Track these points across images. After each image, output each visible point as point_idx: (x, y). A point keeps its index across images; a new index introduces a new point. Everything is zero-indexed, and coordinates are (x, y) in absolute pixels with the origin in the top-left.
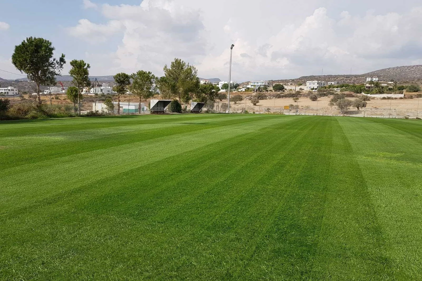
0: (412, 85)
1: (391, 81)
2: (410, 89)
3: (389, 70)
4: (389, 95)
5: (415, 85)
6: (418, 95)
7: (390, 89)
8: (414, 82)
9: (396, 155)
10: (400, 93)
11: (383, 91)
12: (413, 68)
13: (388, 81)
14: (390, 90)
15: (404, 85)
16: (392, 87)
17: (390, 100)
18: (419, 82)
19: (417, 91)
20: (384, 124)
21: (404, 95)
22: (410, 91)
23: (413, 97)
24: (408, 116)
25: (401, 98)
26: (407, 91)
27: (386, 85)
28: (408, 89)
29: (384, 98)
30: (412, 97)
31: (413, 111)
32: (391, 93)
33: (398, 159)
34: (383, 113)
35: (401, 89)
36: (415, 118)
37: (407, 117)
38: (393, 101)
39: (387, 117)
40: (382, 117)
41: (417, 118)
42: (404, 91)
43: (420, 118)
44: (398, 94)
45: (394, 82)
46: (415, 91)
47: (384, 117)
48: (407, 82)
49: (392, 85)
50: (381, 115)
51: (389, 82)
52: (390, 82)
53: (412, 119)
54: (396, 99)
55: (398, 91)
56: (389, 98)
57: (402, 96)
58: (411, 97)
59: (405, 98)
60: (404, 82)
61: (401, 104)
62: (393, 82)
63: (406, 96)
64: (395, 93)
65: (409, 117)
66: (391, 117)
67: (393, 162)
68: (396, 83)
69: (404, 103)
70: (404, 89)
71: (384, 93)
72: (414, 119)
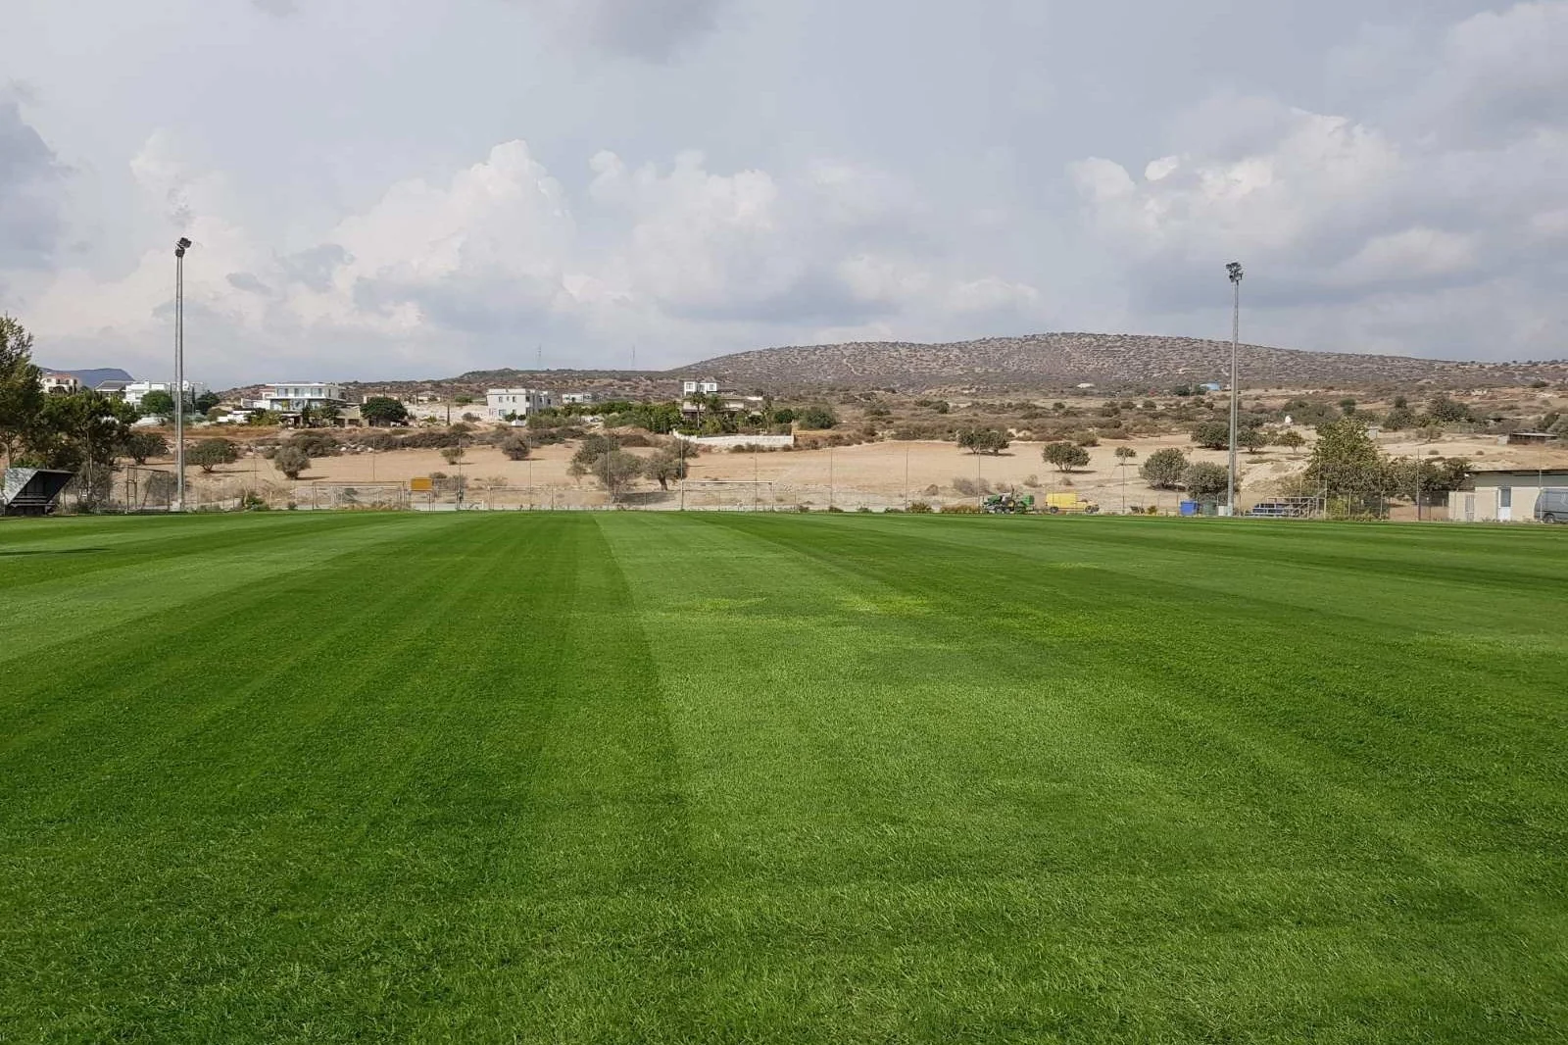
0: (815, 405)
1: (758, 393)
2: (810, 419)
3: (747, 359)
4: (753, 440)
5: (824, 408)
6: (831, 437)
7: (754, 420)
8: (819, 397)
9: (743, 603)
10: (782, 433)
11: (734, 427)
12: (815, 354)
13: (748, 395)
14: (755, 424)
15: (793, 409)
16: (758, 413)
17: (754, 455)
18: (834, 398)
19: (829, 427)
20: (732, 528)
21: (795, 440)
22: (811, 427)
23: (819, 445)
24: (809, 503)
25: (787, 449)
26: (802, 427)
27: (741, 406)
28: (803, 419)
29: (739, 449)
30: (817, 444)
31: (821, 487)
32: (758, 433)
33: (748, 612)
34: (739, 498)
35: (783, 421)
36: (827, 508)
37: (805, 506)
38: (759, 457)
39: (750, 508)
40: (735, 508)
41: (832, 509)
42: (794, 424)
43: (839, 507)
44: (778, 437)
45: (764, 398)
46: (823, 427)
47: (741, 509)
48: (798, 399)
49: (759, 406)
50: (733, 501)
51: (750, 398)
52: (754, 399)
53: (819, 511)
54: (772, 450)
55: (776, 427)
56: (752, 449)
57: (789, 440)
58: (814, 445)
59: (797, 447)
60: (793, 398)
61: (786, 468)
62: (760, 399)
63: (800, 443)
64: (770, 433)
65: (811, 508)
66: (760, 508)
67: (739, 620)
68: (769, 400)
69: (794, 464)
70: (793, 418)
71: (737, 432)
72: (823, 511)
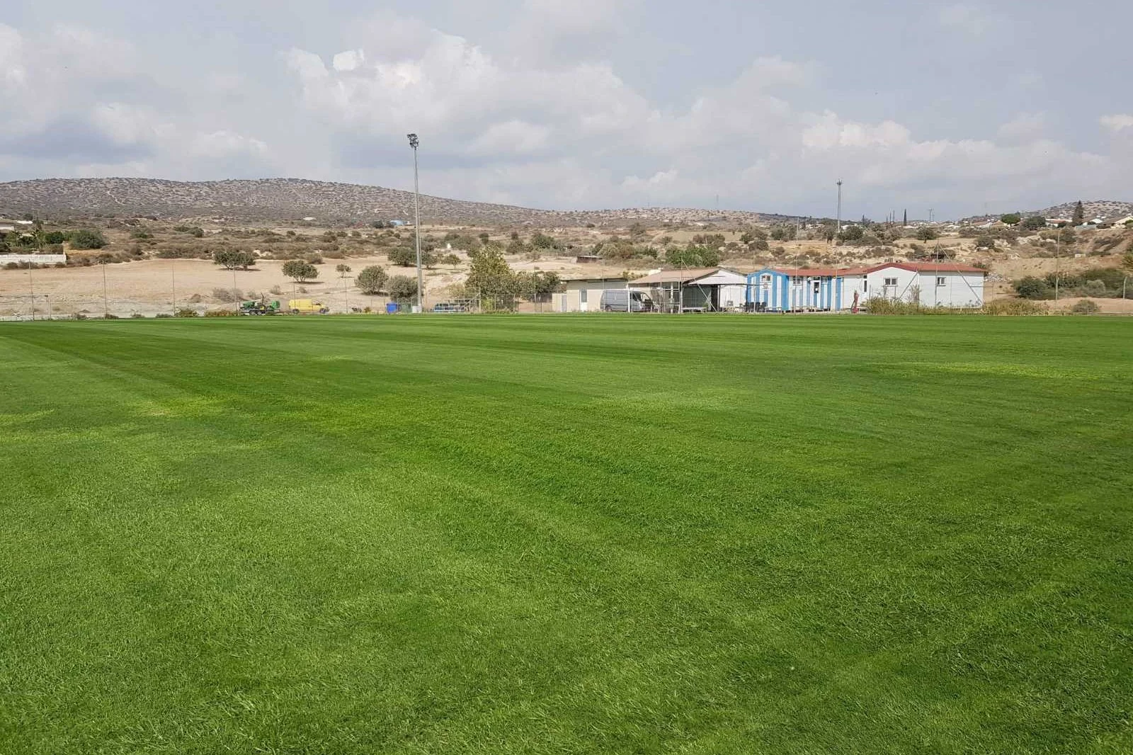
0: (83, 229)
1: (28, 217)
2: (79, 241)
3: (15, 188)
4: (26, 258)
5: (92, 231)
6: (101, 256)
7: (25, 241)
8: (87, 222)
9: (30, 417)
10: (54, 252)
11: (6, 247)
12: (80, 186)
13: (18, 219)
14: (27, 245)
15: (63, 231)
16: (28, 235)
17: (27, 271)
18: (101, 223)
19: (98, 247)
20: (11, 338)
21: (68, 258)
22: (81, 247)
23: (91, 262)
24: (85, 311)
25: (60, 266)
26: (73, 247)
27: (11, 228)
28: (73, 240)
29: (12, 266)
30: (89, 261)
31: (96, 297)
32: (30, 252)
33: (33, 427)
34: (16, 309)
35: (54, 242)
36: (103, 315)
37: (82, 314)
38: (34, 273)
39: (28, 317)
40: (13, 318)
41: (107, 316)
42: (65, 245)
43: (116, 315)
44: (50, 256)
45: (34, 222)
46: (93, 247)
47: (19, 319)
48: (69, 223)
49: (30, 229)
50: (10, 312)
51: (20, 222)
52: (24, 222)
53: (96, 318)
54: (45, 267)
55: (47, 247)
56: (25, 266)
57: (62, 258)
58: (86, 263)
59: (69, 264)
60: (61, 223)
61: (60, 282)
62: (30, 222)
63: (72, 261)
64: (42, 252)
65: (88, 315)
66: (38, 317)
67: (23, 437)
68: (38, 223)
69: (68, 279)
70: (64, 239)
71: (10, 251)
72: (99, 318)
